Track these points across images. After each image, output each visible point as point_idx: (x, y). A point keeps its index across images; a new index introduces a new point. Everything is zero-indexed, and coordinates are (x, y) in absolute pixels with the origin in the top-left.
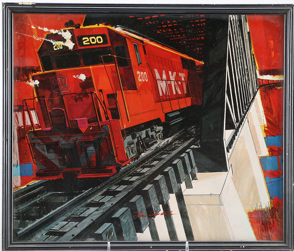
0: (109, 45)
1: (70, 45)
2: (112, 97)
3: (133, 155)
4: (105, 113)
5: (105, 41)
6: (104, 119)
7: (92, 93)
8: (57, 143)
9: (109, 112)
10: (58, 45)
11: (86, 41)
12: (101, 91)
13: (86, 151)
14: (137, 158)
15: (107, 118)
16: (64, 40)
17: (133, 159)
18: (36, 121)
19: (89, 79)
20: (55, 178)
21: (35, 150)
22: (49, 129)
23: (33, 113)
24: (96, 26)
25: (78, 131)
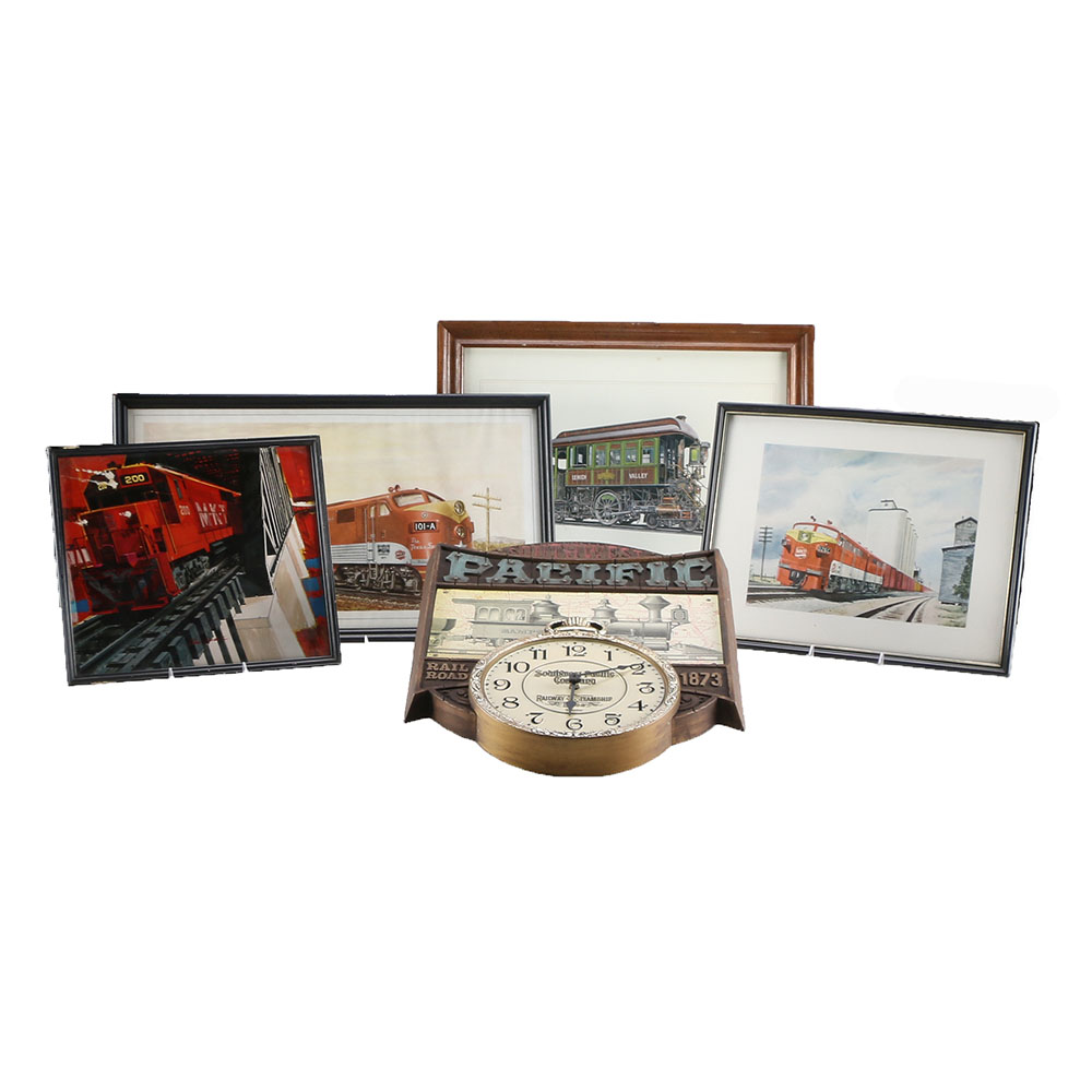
0: (150, 482)
1: (114, 485)
2: (158, 531)
3: (183, 586)
4: (153, 547)
5: (146, 479)
6: (152, 553)
7: (138, 529)
8: (109, 578)
9: (156, 545)
10: (102, 485)
11: (128, 480)
12: (147, 526)
13: (137, 583)
14: (187, 587)
15: (155, 552)
16: (108, 481)
17: (183, 589)
18: (87, 559)
19: (134, 515)
20: (110, 612)
21: (89, 586)
22: (100, 565)
23: (84, 551)
24: (137, 465)
25: (126, 565)
